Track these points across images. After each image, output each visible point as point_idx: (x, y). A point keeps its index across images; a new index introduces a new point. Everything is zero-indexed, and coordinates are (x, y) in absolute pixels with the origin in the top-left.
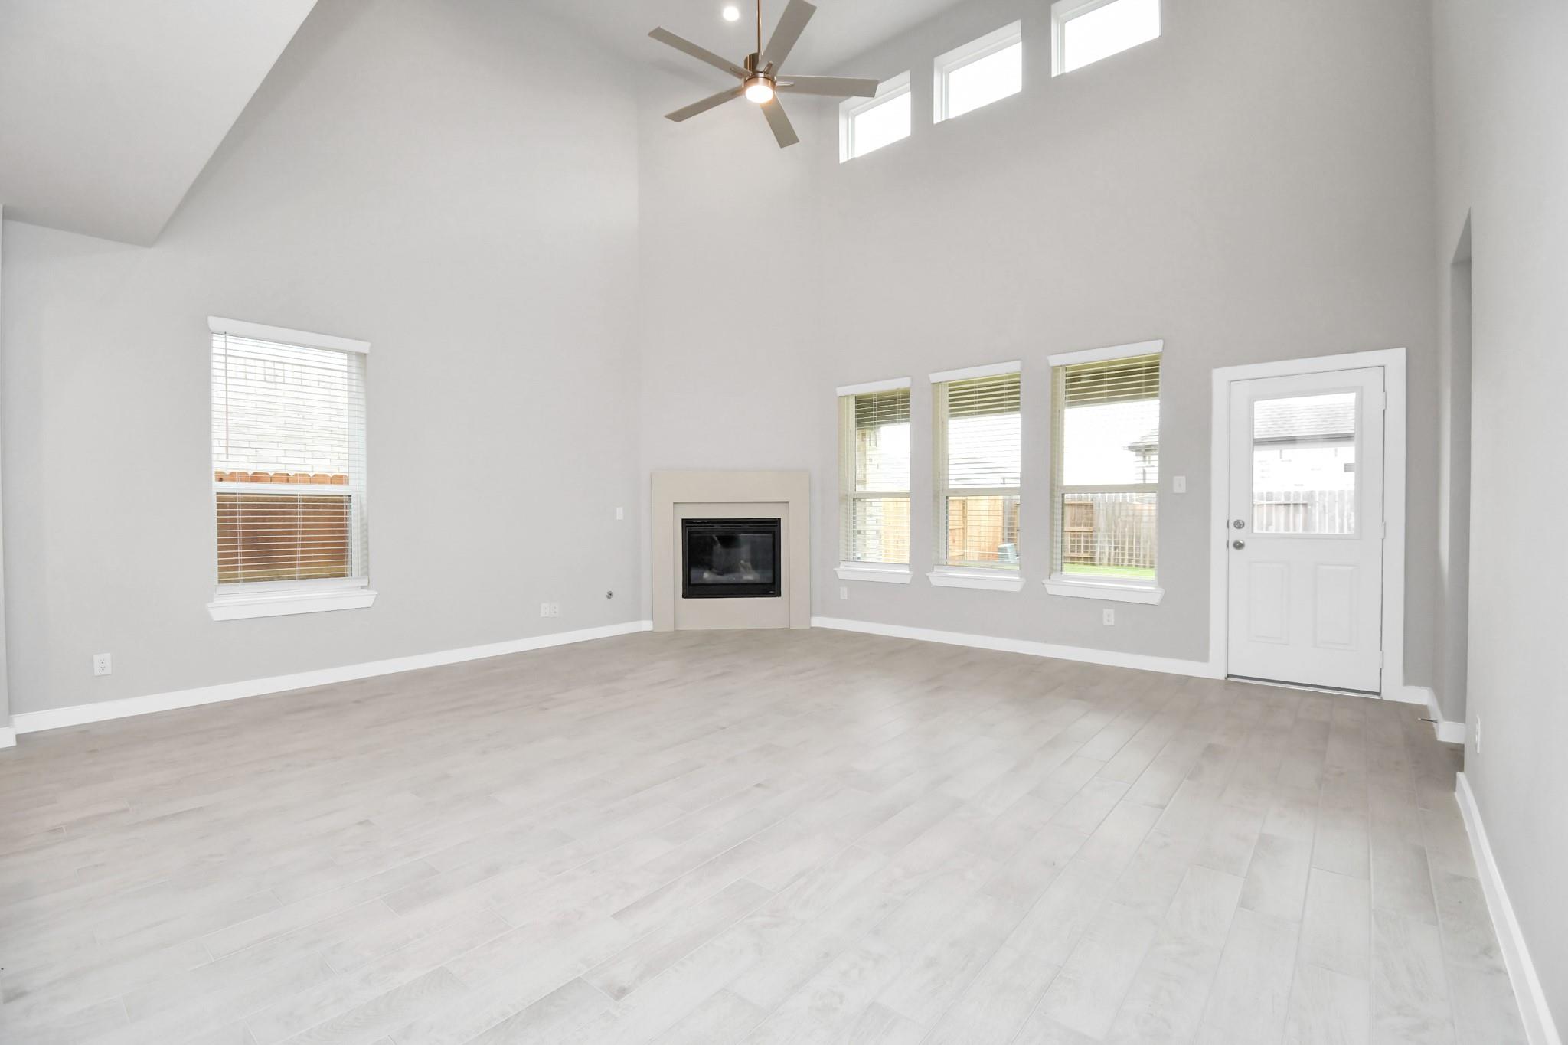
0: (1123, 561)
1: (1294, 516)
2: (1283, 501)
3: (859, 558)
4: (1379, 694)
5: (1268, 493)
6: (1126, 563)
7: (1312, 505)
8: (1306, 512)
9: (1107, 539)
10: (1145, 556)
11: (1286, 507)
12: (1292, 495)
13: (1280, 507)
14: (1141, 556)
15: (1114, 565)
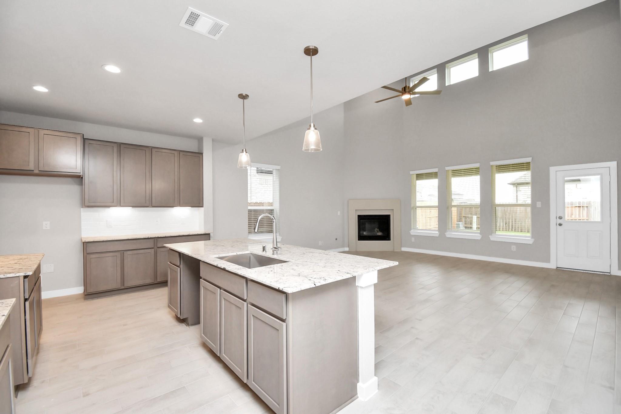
0: (509, 229)
1: (583, 211)
2: (578, 205)
3: (417, 228)
4: (610, 273)
5: (571, 202)
6: (510, 230)
7: (590, 207)
8: (588, 210)
9: (502, 220)
10: (518, 228)
11: (579, 207)
12: (581, 203)
13: (576, 208)
14: (517, 227)
15: (505, 231)
